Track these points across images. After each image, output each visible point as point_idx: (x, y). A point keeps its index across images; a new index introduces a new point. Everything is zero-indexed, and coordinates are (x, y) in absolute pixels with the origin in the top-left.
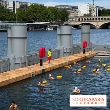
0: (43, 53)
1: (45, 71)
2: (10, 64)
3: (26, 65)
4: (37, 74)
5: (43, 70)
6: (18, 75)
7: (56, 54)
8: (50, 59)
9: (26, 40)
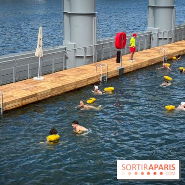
0: (121, 40)
1: (125, 71)
2: (67, 58)
3: (94, 60)
4: (110, 76)
5: (121, 70)
6: (80, 78)
7: (146, 41)
8: (133, 50)
9: (95, 18)
